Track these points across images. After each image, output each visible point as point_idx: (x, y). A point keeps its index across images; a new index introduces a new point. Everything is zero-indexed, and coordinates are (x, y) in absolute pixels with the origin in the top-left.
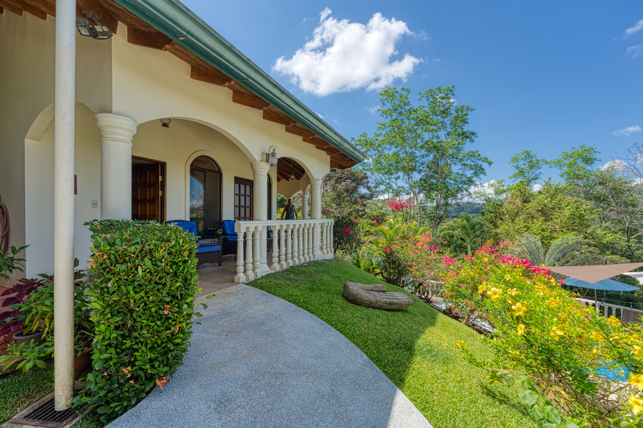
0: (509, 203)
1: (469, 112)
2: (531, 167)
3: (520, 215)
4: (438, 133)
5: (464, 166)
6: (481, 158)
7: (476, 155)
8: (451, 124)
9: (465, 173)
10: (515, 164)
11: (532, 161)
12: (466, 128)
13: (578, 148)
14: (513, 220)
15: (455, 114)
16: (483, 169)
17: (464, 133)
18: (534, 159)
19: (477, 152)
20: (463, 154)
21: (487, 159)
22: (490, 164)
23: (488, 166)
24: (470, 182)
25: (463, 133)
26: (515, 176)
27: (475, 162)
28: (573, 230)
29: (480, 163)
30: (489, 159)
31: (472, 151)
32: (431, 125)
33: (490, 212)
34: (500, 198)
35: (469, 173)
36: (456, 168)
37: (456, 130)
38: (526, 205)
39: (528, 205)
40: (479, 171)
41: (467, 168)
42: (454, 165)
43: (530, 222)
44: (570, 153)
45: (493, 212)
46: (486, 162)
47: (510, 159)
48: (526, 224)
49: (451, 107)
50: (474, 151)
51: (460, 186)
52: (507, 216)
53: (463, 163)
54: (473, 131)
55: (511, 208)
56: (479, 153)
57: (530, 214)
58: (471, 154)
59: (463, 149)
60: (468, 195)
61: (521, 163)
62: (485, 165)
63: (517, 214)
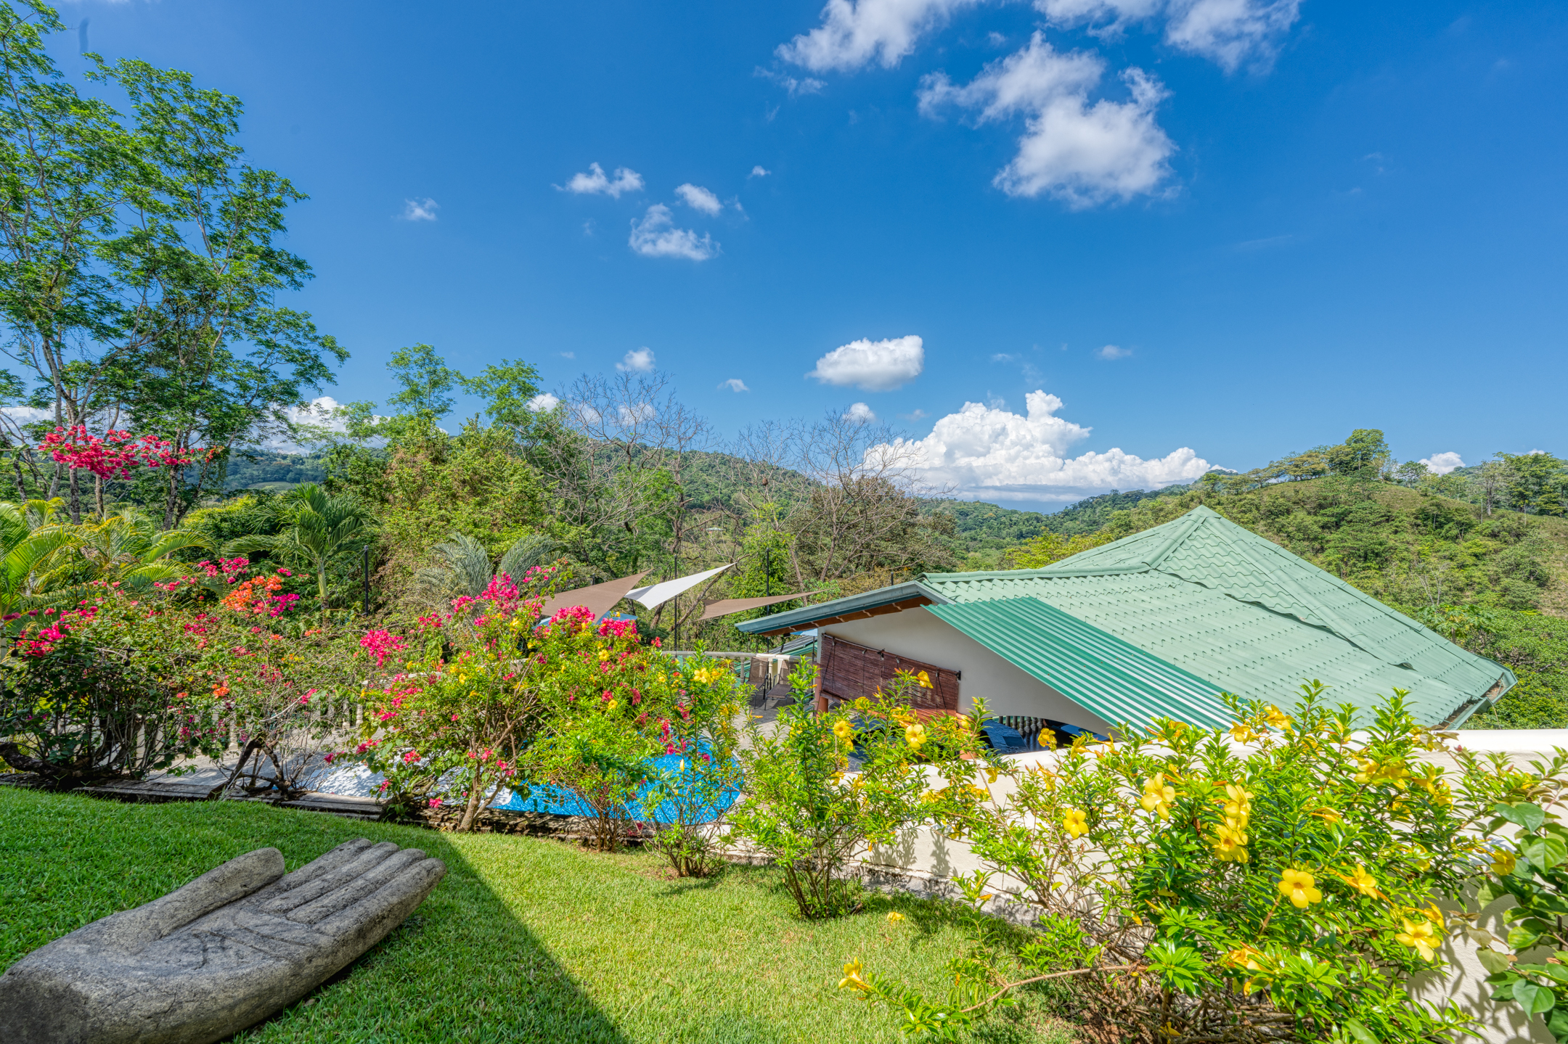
0: (402, 461)
1: (287, 199)
2: (435, 384)
3: (428, 492)
4: (175, 224)
5: (268, 346)
6: (317, 338)
7: (303, 325)
8: (224, 211)
9: (272, 368)
10: (403, 372)
11: (435, 372)
12: (278, 242)
13: (512, 364)
14: (413, 505)
15: (240, 187)
16: (322, 365)
17: (272, 252)
18: (439, 367)
19: (307, 317)
20: (264, 311)
21: (333, 342)
22: (342, 356)
23: (337, 362)
24: (289, 394)
25: (268, 255)
26: (402, 400)
27: (299, 343)
28: (525, 522)
29: (313, 348)
30: (339, 345)
31: (290, 309)
32: (159, 187)
33: (349, 481)
34: (364, 444)
35: (286, 372)
36: (242, 348)
37: (241, 237)
38: (439, 467)
39: (445, 470)
40: (311, 370)
41: (277, 355)
42: (231, 336)
43: (450, 506)
44: (501, 369)
45: (357, 483)
46: (332, 349)
47: (390, 359)
48: (443, 512)
49: (228, 161)
50: (299, 312)
51: (257, 402)
52: (399, 494)
53: (263, 338)
54: (301, 257)
55: (409, 475)
56: (311, 321)
57: (449, 489)
58: (287, 318)
59: (266, 298)
60: (283, 432)
61: (414, 371)
62: (328, 359)
63: (421, 489)
